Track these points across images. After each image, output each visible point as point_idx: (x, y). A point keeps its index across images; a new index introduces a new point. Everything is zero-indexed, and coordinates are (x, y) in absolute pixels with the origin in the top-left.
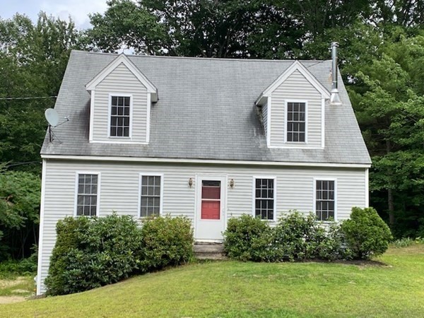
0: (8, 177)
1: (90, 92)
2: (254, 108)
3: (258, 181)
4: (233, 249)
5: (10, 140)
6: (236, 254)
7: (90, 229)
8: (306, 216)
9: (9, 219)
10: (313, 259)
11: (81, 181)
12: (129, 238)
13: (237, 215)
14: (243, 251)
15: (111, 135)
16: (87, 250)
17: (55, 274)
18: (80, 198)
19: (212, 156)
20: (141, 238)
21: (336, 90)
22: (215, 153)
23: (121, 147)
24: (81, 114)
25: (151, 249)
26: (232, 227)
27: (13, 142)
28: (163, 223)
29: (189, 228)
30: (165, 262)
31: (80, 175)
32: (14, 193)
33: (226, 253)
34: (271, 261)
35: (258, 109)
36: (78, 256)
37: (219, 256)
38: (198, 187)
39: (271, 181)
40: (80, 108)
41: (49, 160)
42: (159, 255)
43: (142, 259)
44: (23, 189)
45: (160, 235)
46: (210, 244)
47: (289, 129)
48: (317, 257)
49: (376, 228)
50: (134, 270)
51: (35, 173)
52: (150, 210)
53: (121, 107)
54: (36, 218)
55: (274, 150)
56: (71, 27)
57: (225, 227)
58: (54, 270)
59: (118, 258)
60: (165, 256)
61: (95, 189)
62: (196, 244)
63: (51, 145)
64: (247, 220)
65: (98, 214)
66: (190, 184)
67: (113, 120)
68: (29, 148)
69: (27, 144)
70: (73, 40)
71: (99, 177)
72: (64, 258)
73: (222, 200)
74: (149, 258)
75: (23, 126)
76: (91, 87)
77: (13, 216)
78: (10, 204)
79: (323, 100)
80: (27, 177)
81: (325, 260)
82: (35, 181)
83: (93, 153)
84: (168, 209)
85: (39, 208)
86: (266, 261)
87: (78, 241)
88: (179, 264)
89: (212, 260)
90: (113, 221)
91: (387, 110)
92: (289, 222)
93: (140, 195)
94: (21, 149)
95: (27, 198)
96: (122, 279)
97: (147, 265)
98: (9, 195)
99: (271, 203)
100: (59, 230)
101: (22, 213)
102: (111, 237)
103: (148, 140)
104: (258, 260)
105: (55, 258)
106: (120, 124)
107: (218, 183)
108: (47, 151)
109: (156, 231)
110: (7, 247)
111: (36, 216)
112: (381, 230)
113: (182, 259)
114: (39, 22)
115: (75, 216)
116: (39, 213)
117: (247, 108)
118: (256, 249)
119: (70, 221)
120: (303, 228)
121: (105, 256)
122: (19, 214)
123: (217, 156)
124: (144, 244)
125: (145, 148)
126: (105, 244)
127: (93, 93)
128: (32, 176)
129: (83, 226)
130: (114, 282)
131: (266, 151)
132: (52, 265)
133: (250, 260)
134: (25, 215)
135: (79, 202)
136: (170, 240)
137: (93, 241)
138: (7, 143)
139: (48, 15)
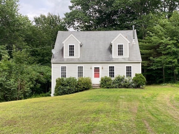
0: (41, 68)
1: (63, 44)
2: (110, 46)
3: (110, 67)
4: (102, 85)
5: (41, 56)
6: (103, 87)
7: (64, 81)
8: (122, 76)
9: (42, 80)
10: (124, 88)
11: (62, 68)
12: (74, 83)
13: (103, 76)
14: (104, 86)
15: (69, 56)
16: (64, 86)
17: (56, 92)
18: (62, 73)
19: (97, 60)
20: (77, 83)
21: (134, 40)
22: (98, 60)
23: (72, 59)
24: (61, 50)
25: (80, 85)
26: (102, 80)
27: (42, 57)
28: (83, 79)
29: (90, 80)
30: (84, 89)
31: (62, 67)
32: (43, 72)
33: (100, 86)
34: (112, 88)
35: (111, 46)
36: (61, 87)
37: (99, 87)
38: (93, 69)
39: (113, 67)
40: (61, 48)
41: (53, 63)
42: (82, 87)
43: (78, 88)
44: (46, 71)
45: (82, 82)
46: (97, 84)
47: (118, 52)
48: (125, 87)
49: (141, 79)
50: (76, 91)
51: (49, 66)
52: (80, 76)
53: (72, 48)
54: (50, 80)
55: (114, 58)
56: (59, 17)
57: (100, 80)
58: (56, 91)
59: (71, 88)
60: (84, 87)
61: (65, 70)
62: (93, 84)
63: (54, 59)
64: (106, 78)
65: (67, 77)
66: (91, 69)
67: (70, 51)
68: (47, 58)
69: (46, 57)
70: (59, 22)
71: (67, 67)
72: (58, 88)
73: (100, 72)
74: (79, 88)
75: (45, 51)
76: (63, 43)
77: (43, 79)
78: (42, 76)
79: (128, 44)
80: (47, 68)
81: (127, 88)
82: (49, 69)
83: (65, 61)
84: (85, 75)
85: (51, 77)
86: (111, 88)
87: (61, 84)
88: (88, 90)
89: (97, 88)
90: (70, 79)
91: (159, 42)
92: (118, 78)
93: (77, 72)
94: (44, 59)
95: (47, 74)
96: (73, 93)
97: (79, 90)
98: (42, 73)
99: (114, 73)
100: (57, 81)
101: (46, 78)
102: (70, 83)
103: (79, 57)
104: (109, 88)
105: (56, 88)
106: (72, 52)
107: (99, 68)
108: (53, 61)
109: (81, 81)
110: (42, 89)
111: (50, 79)
112: (143, 79)
113: (88, 88)
114: (48, 16)
115: (60, 78)
116: (51, 78)
117: (108, 46)
118: (108, 85)
119: (59, 79)
120: (121, 80)
121: (68, 87)
122: (45, 79)
123: (98, 61)
124: (78, 84)
125: (78, 59)
126: (68, 84)
127: (64, 44)
128: (48, 67)
129: (63, 80)
130: (70, 94)
131: (112, 58)
132: (55, 90)
133: (107, 88)
134: (47, 79)
135: (61, 74)
136: (85, 83)
137: (65, 84)
138: (40, 57)
139: (51, 13)
